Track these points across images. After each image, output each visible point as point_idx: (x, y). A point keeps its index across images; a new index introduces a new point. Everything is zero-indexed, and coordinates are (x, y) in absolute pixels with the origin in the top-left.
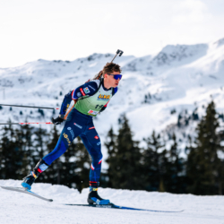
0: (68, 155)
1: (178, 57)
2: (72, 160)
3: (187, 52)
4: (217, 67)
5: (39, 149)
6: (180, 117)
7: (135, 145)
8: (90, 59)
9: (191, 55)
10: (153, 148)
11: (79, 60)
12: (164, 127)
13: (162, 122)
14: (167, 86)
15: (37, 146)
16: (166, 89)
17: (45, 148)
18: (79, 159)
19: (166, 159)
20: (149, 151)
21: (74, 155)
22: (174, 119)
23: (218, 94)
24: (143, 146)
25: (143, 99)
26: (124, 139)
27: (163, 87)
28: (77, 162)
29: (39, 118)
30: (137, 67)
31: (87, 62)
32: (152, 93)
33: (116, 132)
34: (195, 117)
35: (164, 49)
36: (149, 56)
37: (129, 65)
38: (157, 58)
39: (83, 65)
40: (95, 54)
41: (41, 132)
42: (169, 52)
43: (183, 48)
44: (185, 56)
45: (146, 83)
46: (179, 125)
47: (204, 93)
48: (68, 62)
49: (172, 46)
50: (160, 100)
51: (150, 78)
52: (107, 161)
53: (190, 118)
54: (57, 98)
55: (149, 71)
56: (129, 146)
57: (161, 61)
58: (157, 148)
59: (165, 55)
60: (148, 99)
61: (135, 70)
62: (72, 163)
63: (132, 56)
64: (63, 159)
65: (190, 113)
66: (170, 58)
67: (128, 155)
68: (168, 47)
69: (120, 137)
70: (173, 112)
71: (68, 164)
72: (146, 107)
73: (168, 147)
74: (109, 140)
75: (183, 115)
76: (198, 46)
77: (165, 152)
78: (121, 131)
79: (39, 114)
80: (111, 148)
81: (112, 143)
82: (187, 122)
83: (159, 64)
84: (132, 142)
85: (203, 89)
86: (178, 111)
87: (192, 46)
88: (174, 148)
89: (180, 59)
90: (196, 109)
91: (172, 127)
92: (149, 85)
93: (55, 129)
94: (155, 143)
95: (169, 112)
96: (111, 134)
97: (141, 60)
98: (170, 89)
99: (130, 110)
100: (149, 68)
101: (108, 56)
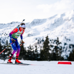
2: (6, 53)
3: (40, 21)
4: (49, 26)
6: (38, 41)
7: (25, 49)
8: (11, 23)
9: (42, 22)
10: (30, 50)
11: (8, 23)
12: (34, 43)
13: (33, 42)
14: (34, 31)
16: (34, 32)
18: (8, 53)
19: (34, 53)
20: (29, 51)
22: (37, 41)
23: (50, 34)
24: (27, 49)
25: (27, 35)
28: (7, 54)
31: (11, 24)
32: (30, 33)
34: (43, 40)
35: (34, 20)
36: (29, 23)
38: (32, 23)
39: (9, 25)
40: (13, 22)
42: (35, 21)
43: (39, 20)
44: (40, 22)
45: (28, 30)
46: (38, 43)
47: (45, 33)
48: (5, 24)
49: (36, 19)
50: (32, 35)
51: (30, 29)
54: (1, 35)
55: (29, 27)
57: (33, 24)
58: (31, 50)
59: (34, 22)
60: (29, 35)
64: (3, 53)
65: (41, 39)
66: (36, 23)
68: (35, 20)
70: (36, 39)
71: (4, 55)
72: (28, 38)
73: (34, 50)
75: (39, 40)
76: (44, 19)
82: (40, 42)
83: (32, 25)
84: (24, 48)
85: (45, 32)
86: (38, 39)
87: (42, 19)
88: (36, 50)
89: (38, 23)
90: (43, 38)
91: (36, 44)
92: (29, 31)
94: (31, 48)
95: (35, 39)
97: (27, 24)
98: (36, 32)
100: (29, 26)
101: (17, 22)
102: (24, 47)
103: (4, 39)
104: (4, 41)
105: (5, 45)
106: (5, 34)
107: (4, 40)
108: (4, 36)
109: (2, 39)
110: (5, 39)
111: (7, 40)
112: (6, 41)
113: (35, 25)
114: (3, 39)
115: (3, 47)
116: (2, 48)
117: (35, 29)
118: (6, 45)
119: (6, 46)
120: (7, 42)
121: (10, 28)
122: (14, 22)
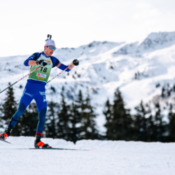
0: (74, 122)
1: (160, 42)
2: (78, 125)
3: (167, 38)
5: (52, 118)
6: (163, 90)
7: (127, 113)
8: (90, 46)
9: (171, 40)
10: (142, 114)
11: (81, 47)
12: (151, 98)
13: (149, 94)
14: (152, 66)
15: (50, 115)
16: (151, 68)
17: (56, 117)
18: (83, 125)
20: (138, 117)
21: (79, 122)
22: (159, 91)
24: (133, 113)
25: (133, 76)
26: (118, 108)
27: (149, 66)
28: (82, 127)
29: (51, 94)
30: (128, 51)
31: (88, 48)
32: (141, 71)
33: (112, 103)
35: (149, 35)
36: (137, 42)
37: (122, 49)
38: (144, 43)
39: (85, 51)
40: (94, 42)
41: (52, 105)
42: (153, 38)
43: (164, 35)
44: (166, 41)
45: (136, 63)
46: (163, 96)
48: (73, 49)
49: (156, 33)
50: (147, 76)
52: (106, 126)
53: (171, 90)
54: (65, 78)
55: (138, 54)
56: (122, 113)
57: (147, 45)
58: (145, 114)
59: (150, 40)
60: (137, 76)
61: (126, 53)
62: (78, 128)
63: (124, 43)
64: (70, 125)
65: (171, 86)
66: (154, 43)
67: (121, 120)
68: (152, 34)
69: (115, 106)
70: (158, 86)
71: (74, 129)
72: (136, 82)
73: (153, 113)
74: (107, 109)
75: (166, 88)
77: (151, 117)
78: (115, 102)
79: (51, 91)
80: (108, 115)
81: (109, 112)
82: (169, 94)
83: (145, 48)
84: (125, 110)
86: (162, 85)
87: (172, 33)
88: (158, 113)
89: (162, 44)
91: (157, 98)
92: (138, 65)
93: (63, 101)
94: (143, 110)
95: (154, 86)
96: (108, 104)
97: (131, 45)
98: (155, 67)
99: (123, 85)
100: (138, 52)
101: (105, 42)
102: (126, 107)
103: (73, 86)
104: (73, 94)
105: (75, 103)
106: (76, 76)
107: (73, 90)
108: (73, 80)
109: (67, 88)
110: (76, 86)
111: (80, 92)
112: (77, 93)
113: (154, 49)
114: (71, 88)
115: (71, 108)
116: (69, 112)
117: (154, 59)
118: (78, 104)
119: (79, 107)
120: (80, 95)
121: (87, 59)
122: (98, 43)
